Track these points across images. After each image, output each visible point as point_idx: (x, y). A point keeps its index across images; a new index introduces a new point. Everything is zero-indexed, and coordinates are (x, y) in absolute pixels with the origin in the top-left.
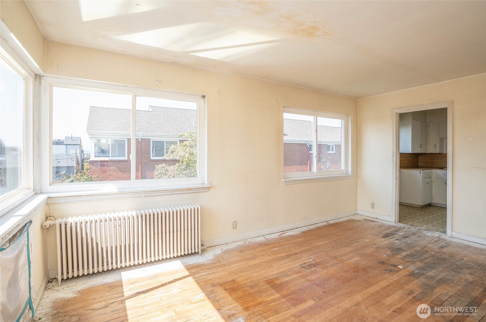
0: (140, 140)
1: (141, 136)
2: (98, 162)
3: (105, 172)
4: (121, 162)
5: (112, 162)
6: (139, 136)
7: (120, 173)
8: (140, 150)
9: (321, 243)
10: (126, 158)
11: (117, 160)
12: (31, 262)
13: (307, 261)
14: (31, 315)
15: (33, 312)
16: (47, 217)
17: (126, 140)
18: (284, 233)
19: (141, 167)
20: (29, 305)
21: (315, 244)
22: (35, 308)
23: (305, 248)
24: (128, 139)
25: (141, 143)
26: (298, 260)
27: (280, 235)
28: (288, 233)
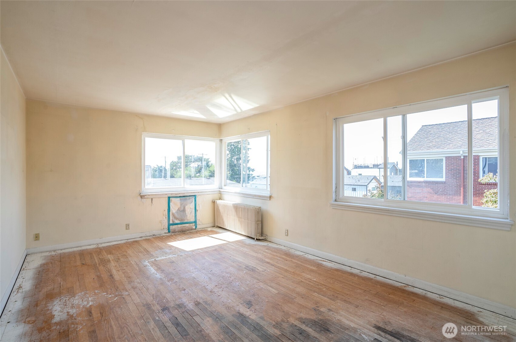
0: (462, 157)
1: (461, 152)
4: (437, 183)
6: (460, 153)
7: (436, 196)
8: (462, 170)
9: (309, 276)
10: (443, 179)
11: (432, 181)
12: (198, 210)
13: (260, 268)
14: (194, 227)
15: (196, 227)
16: (220, 199)
17: (444, 159)
18: (325, 261)
19: (464, 191)
20: (194, 224)
21: (304, 274)
22: (198, 227)
23: (288, 269)
24: (446, 157)
25: (464, 161)
26: (260, 265)
27: (317, 260)
28: (329, 263)
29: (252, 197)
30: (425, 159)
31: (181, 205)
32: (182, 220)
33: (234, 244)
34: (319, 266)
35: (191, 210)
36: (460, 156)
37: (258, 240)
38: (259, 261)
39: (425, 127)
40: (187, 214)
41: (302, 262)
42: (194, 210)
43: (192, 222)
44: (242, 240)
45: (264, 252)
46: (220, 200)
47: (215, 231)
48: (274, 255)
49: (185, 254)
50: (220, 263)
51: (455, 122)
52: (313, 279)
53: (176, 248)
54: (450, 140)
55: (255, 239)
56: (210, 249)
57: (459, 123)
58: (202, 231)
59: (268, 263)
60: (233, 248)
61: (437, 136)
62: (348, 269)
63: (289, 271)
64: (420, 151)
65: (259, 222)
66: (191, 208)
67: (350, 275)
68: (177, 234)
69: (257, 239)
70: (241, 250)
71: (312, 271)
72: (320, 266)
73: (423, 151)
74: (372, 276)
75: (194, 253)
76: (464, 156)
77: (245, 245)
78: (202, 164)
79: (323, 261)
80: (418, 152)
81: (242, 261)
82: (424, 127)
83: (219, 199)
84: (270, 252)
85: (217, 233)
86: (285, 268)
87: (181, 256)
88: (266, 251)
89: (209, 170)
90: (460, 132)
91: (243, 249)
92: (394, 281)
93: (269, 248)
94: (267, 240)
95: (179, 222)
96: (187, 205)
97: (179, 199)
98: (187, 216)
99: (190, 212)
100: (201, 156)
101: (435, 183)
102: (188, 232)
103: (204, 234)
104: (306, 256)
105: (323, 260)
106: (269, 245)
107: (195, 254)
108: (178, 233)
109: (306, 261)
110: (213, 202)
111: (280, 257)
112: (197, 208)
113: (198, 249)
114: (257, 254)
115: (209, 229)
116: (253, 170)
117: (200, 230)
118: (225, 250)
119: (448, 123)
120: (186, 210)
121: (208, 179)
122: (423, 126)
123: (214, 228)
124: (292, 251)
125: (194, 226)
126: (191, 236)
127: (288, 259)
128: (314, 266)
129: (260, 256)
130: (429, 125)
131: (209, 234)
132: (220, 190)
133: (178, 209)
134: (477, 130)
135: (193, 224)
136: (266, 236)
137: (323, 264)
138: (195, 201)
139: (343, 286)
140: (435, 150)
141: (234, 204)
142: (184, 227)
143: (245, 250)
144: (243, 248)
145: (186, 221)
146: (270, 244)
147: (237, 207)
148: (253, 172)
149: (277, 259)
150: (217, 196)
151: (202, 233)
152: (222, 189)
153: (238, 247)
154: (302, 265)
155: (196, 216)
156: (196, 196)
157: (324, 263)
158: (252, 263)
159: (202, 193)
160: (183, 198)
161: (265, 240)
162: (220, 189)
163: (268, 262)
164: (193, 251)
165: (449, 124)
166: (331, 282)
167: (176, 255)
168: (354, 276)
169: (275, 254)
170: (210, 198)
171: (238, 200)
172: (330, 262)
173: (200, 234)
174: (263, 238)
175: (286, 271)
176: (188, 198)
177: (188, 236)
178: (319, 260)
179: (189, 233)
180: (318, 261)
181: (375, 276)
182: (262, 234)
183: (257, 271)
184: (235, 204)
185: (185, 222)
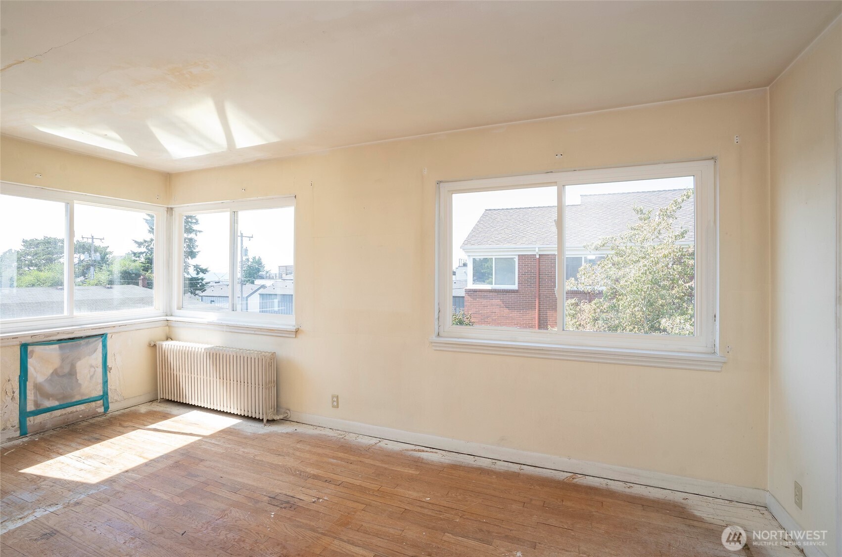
0: (538, 257)
1: (537, 249)
2: (477, 292)
3: (485, 307)
4: (508, 292)
5: (495, 292)
6: (535, 250)
7: (506, 311)
8: (537, 274)
9: (414, 494)
10: (515, 287)
11: (502, 290)
12: (111, 369)
13: (305, 496)
14: (102, 410)
15: (107, 408)
16: (168, 338)
17: (517, 257)
18: (423, 451)
19: (539, 303)
20: (102, 401)
21: (400, 490)
22: (112, 407)
23: (364, 484)
24: (519, 255)
25: (539, 261)
26: (300, 488)
27: (407, 450)
28: (431, 453)
29: (253, 332)
30: (494, 258)
31: (63, 360)
32: (64, 398)
33: (219, 441)
34: (417, 463)
35: (93, 370)
36: (535, 255)
37: (271, 422)
38: (294, 475)
39: (490, 212)
40: (79, 382)
41: (382, 461)
42: (100, 370)
43: (96, 399)
44: (235, 428)
45: (295, 449)
46: (167, 340)
47: (159, 412)
48: (319, 454)
49: (89, 496)
50: (201, 502)
51: (525, 208)
52: (424, 500)
53: (56, 481)
54: (522, 231)
55: (265, 420)
56: (161, 466)
57: (529, 209)
58: (123, 415)
59: (315, 477)
60: (221, 450)
61: (505, 226)
62: (470, 460)
63: (369, 489)
64: (488, 246)
65: (272, 384)
66: (91, 366)
67: (480, 474)
68: (51, 436)
69: (268, 421)
70: (240, 453)
71: (411, 479)
72: (419, 464)
73: (491, 246)
74: (515, 468)
75: (118, 488)
76: (540, 255)
77: (245, 438)
78: (90, 257)
79: (419, 451)
80: (485, 248)
81: (254, 484)
82: (487, 212)
83: (164, 338)
84: (308, 448)
85: (165, 416)
86: (358, 482)
87: (77, 504)
88: (298, 446)
89: (109, 271)
90: (532, 221)
91: (246, 450)
92: (551, 471)
93: (301, 439)
94: (290, 419)
95: (56, 403)
96: (79, 359)
97: (56, 346)
98: (80, 385)
99: (89, 376)
100: (90, 241)
101: (506, 292)
102: (85, 423)
103: (131, 424)
104: (383, 444)
105: (418, 448)
106: (298, 431)
107: (122, 490)
108: (52, 432)
109: (389, 456)
110: (152, 345)
111: (333, 458)
112: (109, 364)
113: (127, 471)
114: (280, 457)
115: (143, 409)
116: (204, 271)
117: (120, 415)
118: (202, 460)
119: (516, 208)
120: (77, 371)
121: (108, 288)
122: (486, 210)
123: (155, 403)
124: (351, 438)
125: (100, 407)
126: (97, 436)
127: (352, 458)
128: (409, 467)
129: (290, 462)
130: (494, 210)
131: (145, 423)
132: (168, 318)
133: (55, 373)
134: (551, 221)
135: (99, 402)
136: (288, 411)
137: (423, 459)
138: (105, 346)
139: (482, 501)
140: (506, 245)
141: (208, 349)
142: (72, 413)
143: (251, 451)
144: (243, 448)
145: (78, 398)
146: (301, 429)
147: (215, 357)
148: (205, 273)
149: (332, 464)
150: (160, 332)
151: (124, 421)
152: (172, 315)
153: (229, 446)
154: (386, 469)
155: (105, 382)
156: (107, 335)
157: (424, 455)
158: (281, 486)
159: (122, 328)
160: (70, 343)
161: (285, 420)
162: (167, 316)
163: (314, 475)
164: (111, 481)
165: (518, 210)
166: (459, 497)
167: (60, 507)
168: (488, 474)
169: (320, 451)
170: (144, 337)
171: (214, 340)
172: (432, 450)
173: (121, 425)
174: (281, 417)
175: (363, 490)
176: (82, 342)
177: (86, 437)
178: (412, 450)
179: (87, 426)
180: (411, 452)
181: (520, 465)
182: (278, 408)
183: (300, 504)
184: (212, 348)
185: (74, 400)
